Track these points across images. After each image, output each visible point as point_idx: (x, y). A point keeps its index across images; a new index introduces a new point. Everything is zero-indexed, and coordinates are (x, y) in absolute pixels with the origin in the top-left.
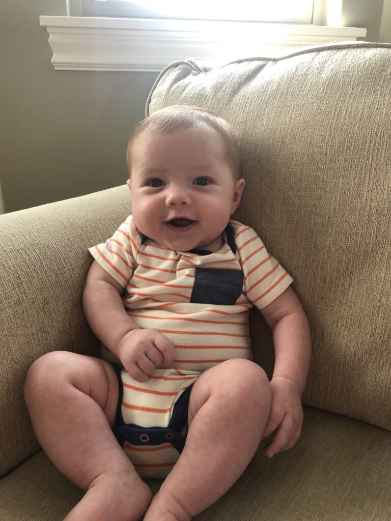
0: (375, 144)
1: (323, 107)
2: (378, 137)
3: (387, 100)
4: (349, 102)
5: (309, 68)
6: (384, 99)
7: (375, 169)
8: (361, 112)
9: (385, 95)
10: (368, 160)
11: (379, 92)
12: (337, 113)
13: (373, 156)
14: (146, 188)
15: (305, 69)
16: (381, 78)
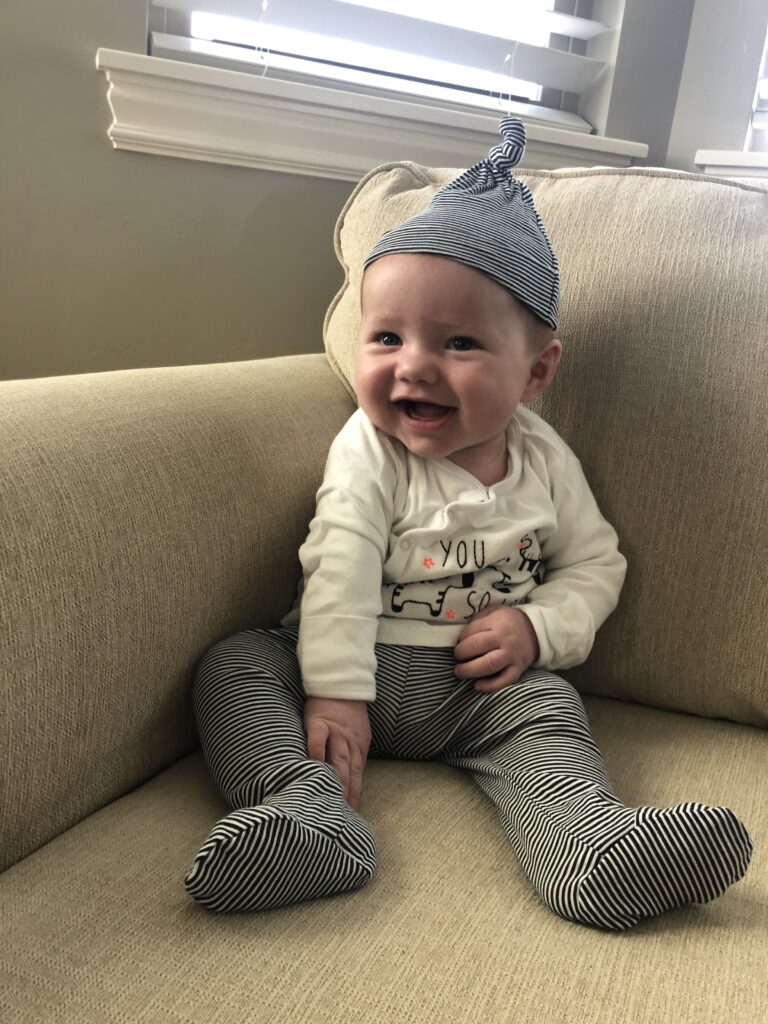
0: (717, 311)
1: (641, 252)
2: (722, 301)
3: (730, 252)
4: (677, 249)
5: (615, 195)
6: (726, 252)
7: (719, 346)
8: (695, 265)
9: (727, 246)
10: (708, 332)
11: (719, 240)
12: (661, 262)
13: (715, 328)
14: (374, 346)
15: (609, 196)
16: (719, 223)
